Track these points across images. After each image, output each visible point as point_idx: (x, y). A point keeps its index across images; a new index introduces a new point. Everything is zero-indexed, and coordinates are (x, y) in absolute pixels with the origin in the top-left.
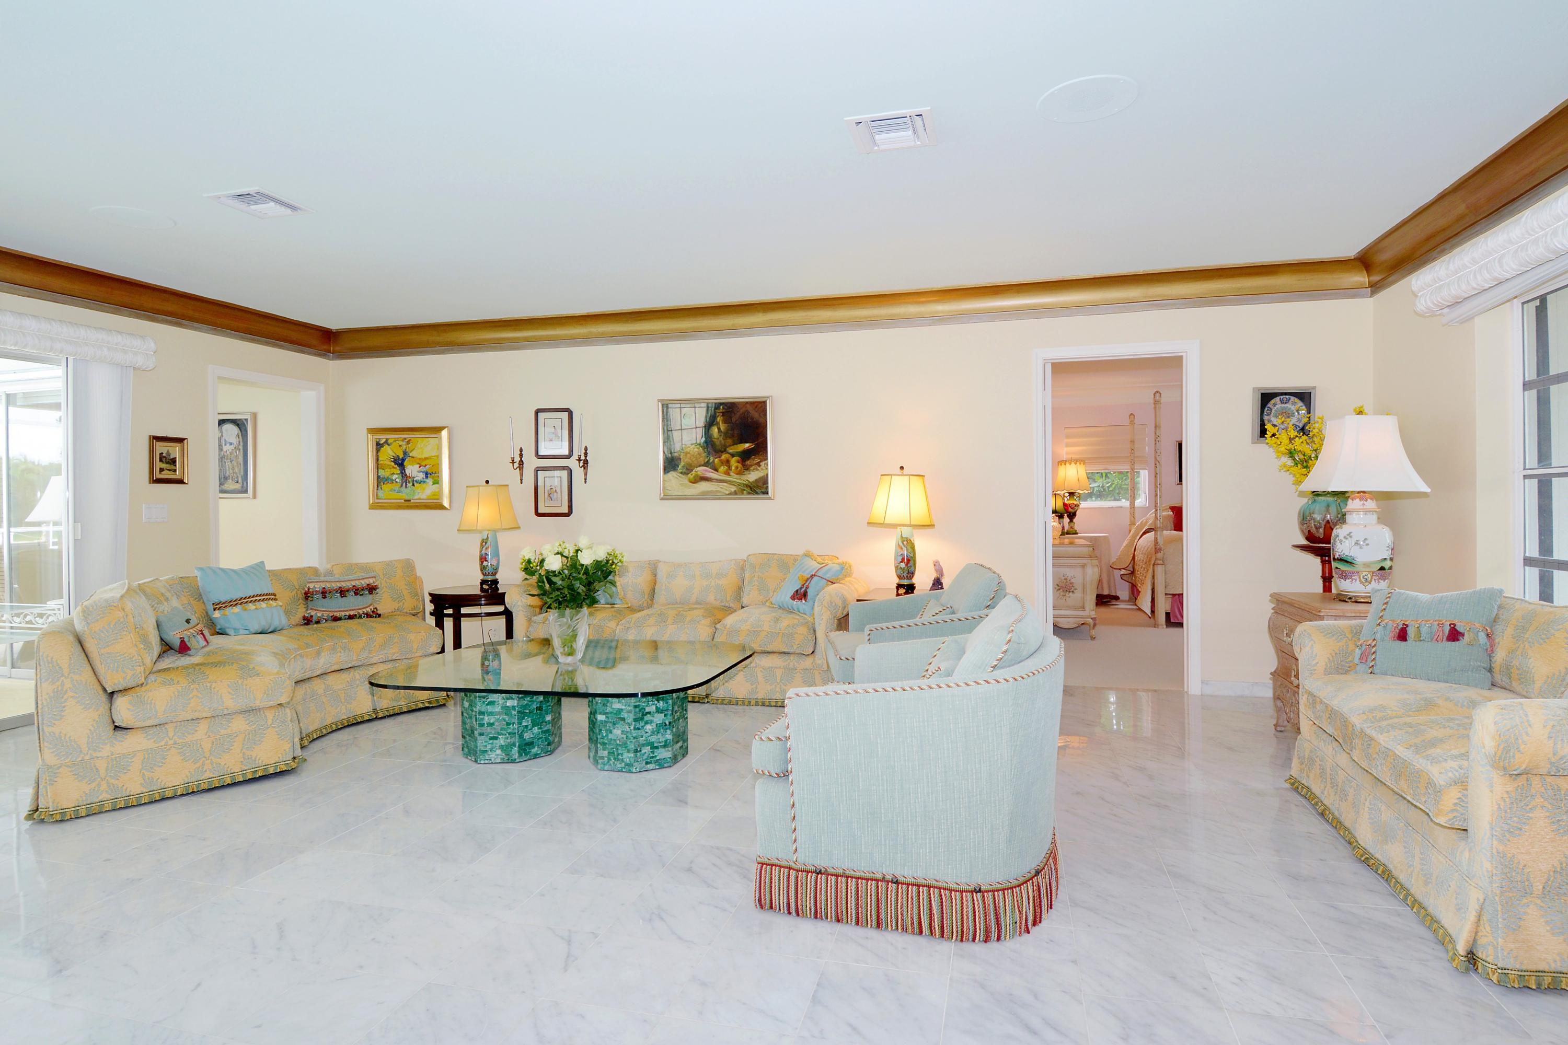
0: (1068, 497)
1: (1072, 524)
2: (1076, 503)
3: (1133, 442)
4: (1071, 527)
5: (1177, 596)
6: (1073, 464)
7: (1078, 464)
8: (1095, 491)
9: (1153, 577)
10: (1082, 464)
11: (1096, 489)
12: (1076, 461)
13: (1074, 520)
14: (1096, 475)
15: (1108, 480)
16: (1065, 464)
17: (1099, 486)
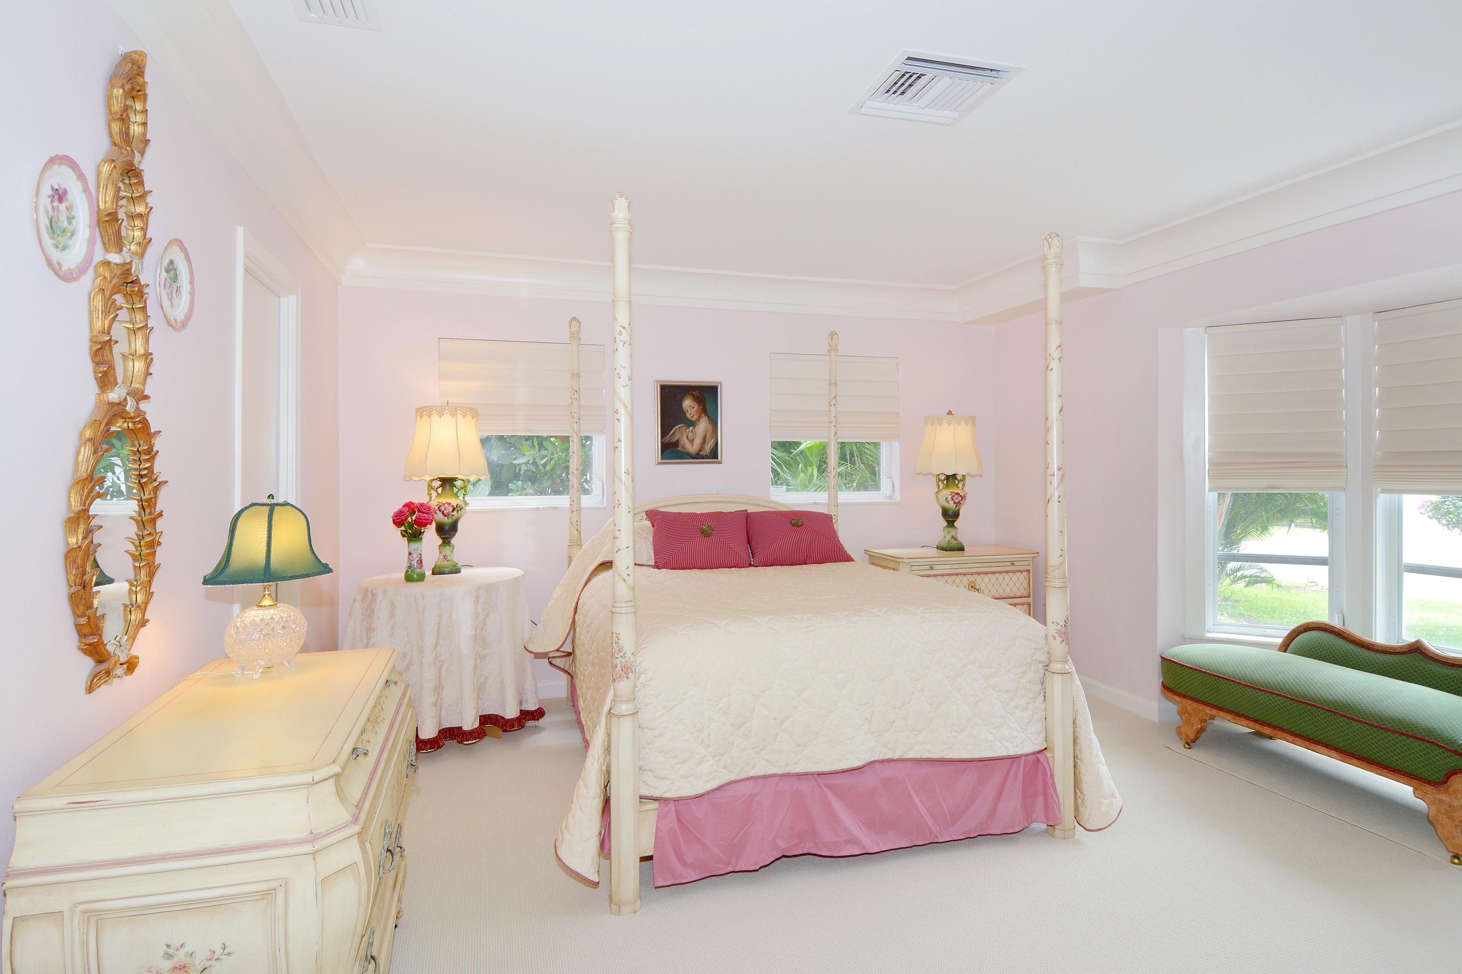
0: (440, 490)
1: (447, 550)
2: (454, 502)
3: (576, 376)
4: (445, 557)
5: (672, 804)
6: (447, 417)
7: (459, 417)
8: (523, 471)
9: (608, 750)
10: (469, 417)
11: (524, 468)
12: (454, 410)
13: (454, 541)
14: (524, 443)
15: (544, 452)
16: (429, 416)
17: (527, 463)
